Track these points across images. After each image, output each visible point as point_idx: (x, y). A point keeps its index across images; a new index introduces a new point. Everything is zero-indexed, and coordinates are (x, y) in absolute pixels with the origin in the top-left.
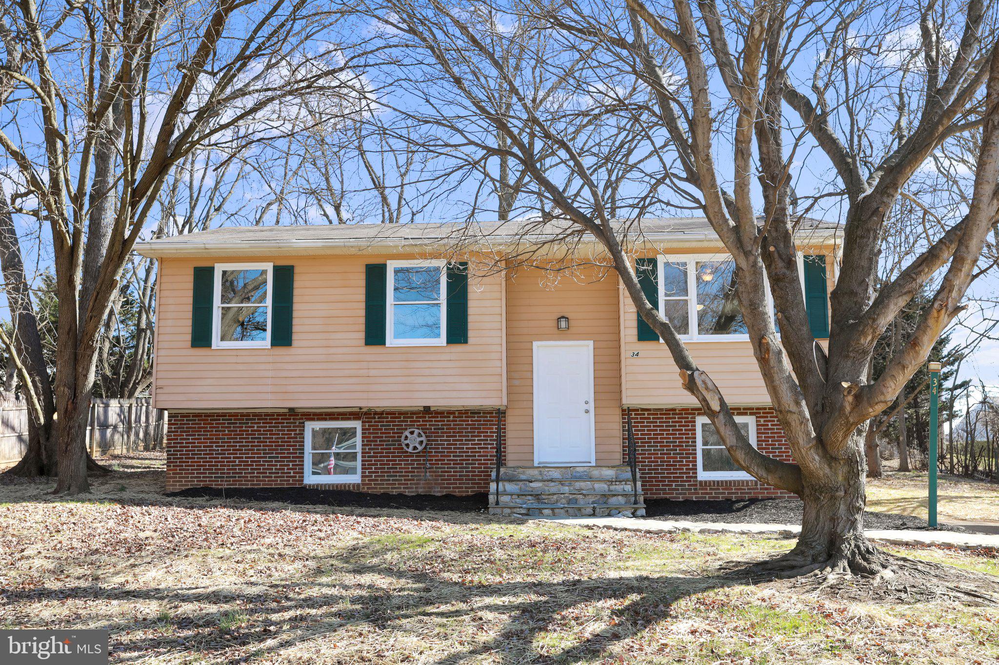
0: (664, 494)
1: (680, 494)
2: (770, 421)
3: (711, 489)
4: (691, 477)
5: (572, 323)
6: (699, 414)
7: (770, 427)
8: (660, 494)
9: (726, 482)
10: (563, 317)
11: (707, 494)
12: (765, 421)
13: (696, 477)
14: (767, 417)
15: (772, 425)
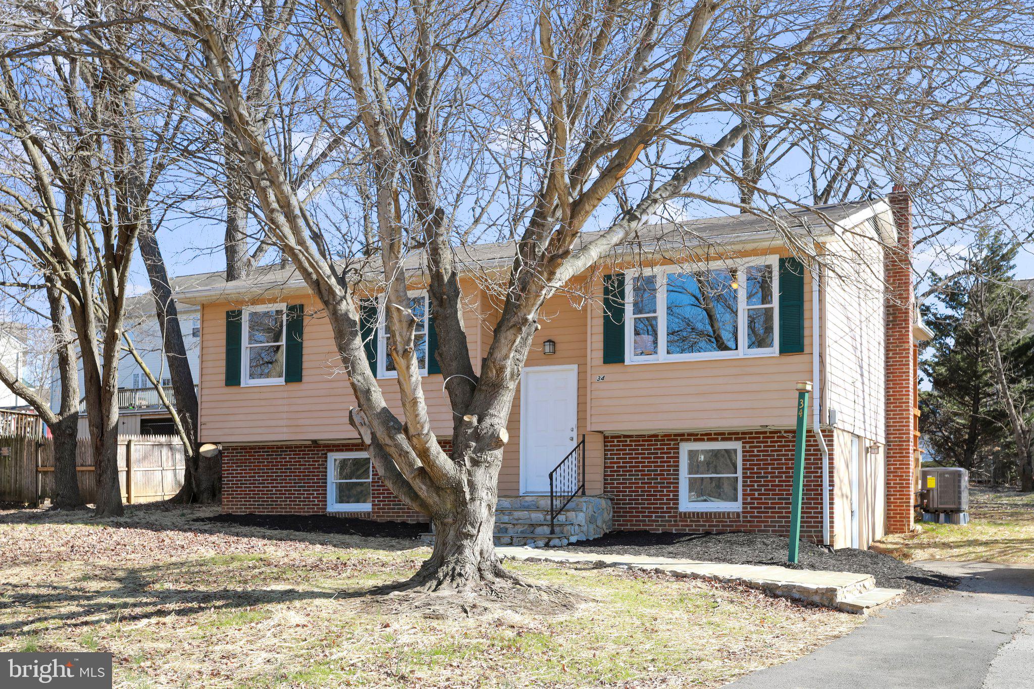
0: (644, 525)
1: (660, 526)
2: (755, 447)
3: (691, 521)
4: (671, 508)
5: (558, 347)
6: (682, 440)
7: (756, 453)
8: (639, 525)
9: (706, 513)
10: (549, 341)
11: (687, 526)
12: (750, 447)
13: (677, 508)
14: (753, 442)
15: (758, 451)
